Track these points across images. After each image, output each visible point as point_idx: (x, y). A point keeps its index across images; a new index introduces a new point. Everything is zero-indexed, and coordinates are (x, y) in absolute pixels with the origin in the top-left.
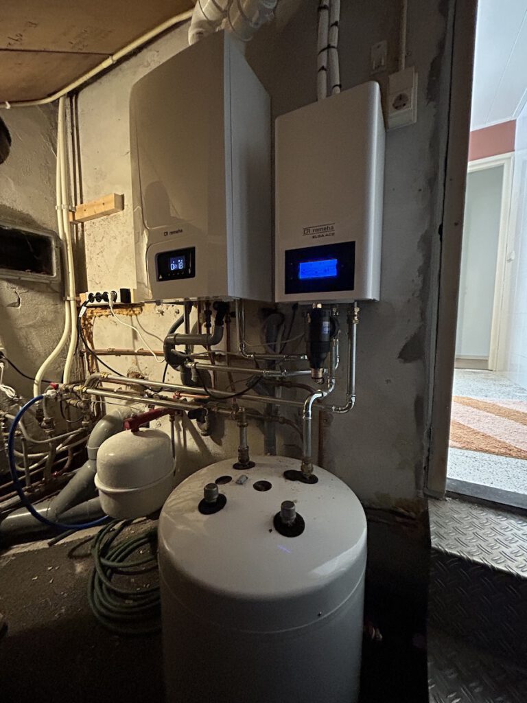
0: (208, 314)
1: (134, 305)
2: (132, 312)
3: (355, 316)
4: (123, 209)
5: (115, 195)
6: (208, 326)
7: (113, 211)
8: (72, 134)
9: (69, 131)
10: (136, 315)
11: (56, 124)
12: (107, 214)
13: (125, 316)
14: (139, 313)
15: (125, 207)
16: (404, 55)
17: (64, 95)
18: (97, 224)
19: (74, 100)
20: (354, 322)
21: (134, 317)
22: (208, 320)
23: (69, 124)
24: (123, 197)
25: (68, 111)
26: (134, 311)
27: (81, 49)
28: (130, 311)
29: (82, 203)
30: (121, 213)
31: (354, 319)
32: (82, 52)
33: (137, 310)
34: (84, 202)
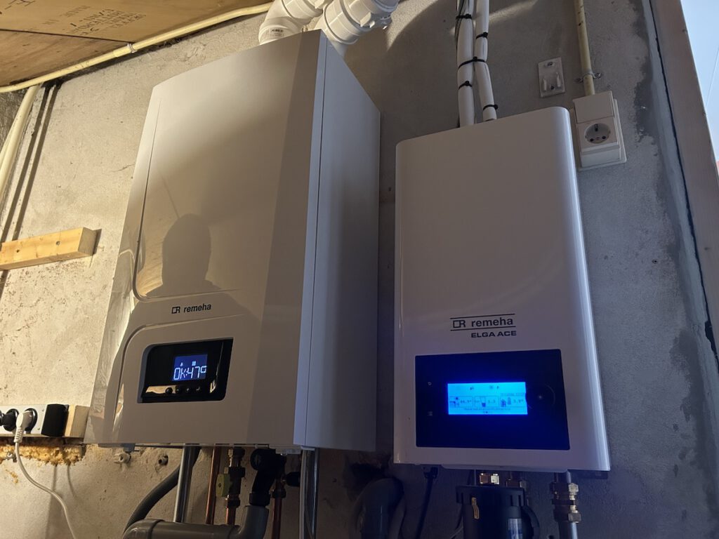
0: (237, 474)
1: (71, 442)
2: (60, 456)
3: (572, 503)
4: (94, 252)
5: (85, 229)
6: (233, 504)
7: (72, 256)
8: (34, 135)
9: (30, 130)
10: (69, 463)
11: (11, 121)
12: (60, 259)
13: (43, 463)
14: (76, 460)
15: (99, 251)
16: (591, 77)
17: (39, 84)
18: (34, 276)
19: (51, 92)
20: (571, 517)
21: (62, 467)
22: (234, 491)
23: (33, 121)
24: (98, 234)
25: (38, 105)
26: (65, 454)
27: (87, 33)
28: (57, 453)
29: (15, 238)
30: (87, 259)
31: (570, 511)
32: (87, 36)
33: (73, 452)
34: (21, 237)
